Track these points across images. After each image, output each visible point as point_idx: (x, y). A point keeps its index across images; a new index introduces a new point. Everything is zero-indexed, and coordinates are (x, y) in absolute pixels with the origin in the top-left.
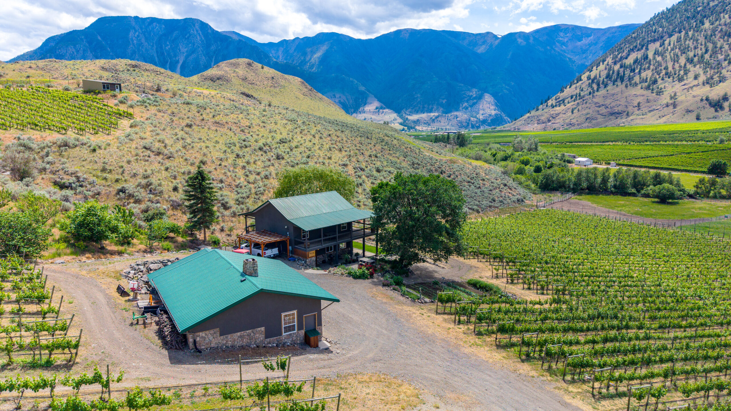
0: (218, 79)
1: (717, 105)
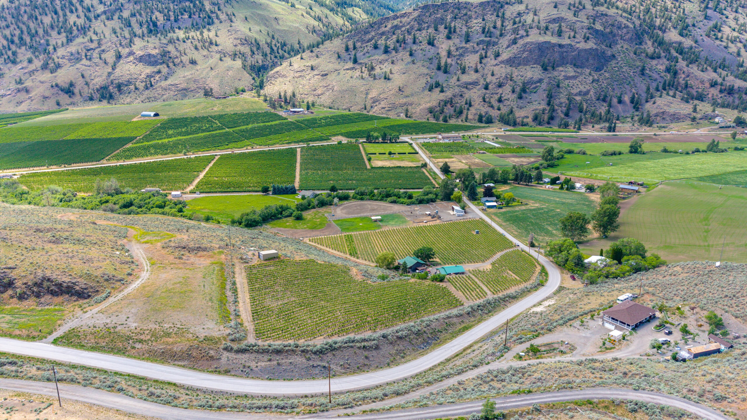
1: (69, 91)
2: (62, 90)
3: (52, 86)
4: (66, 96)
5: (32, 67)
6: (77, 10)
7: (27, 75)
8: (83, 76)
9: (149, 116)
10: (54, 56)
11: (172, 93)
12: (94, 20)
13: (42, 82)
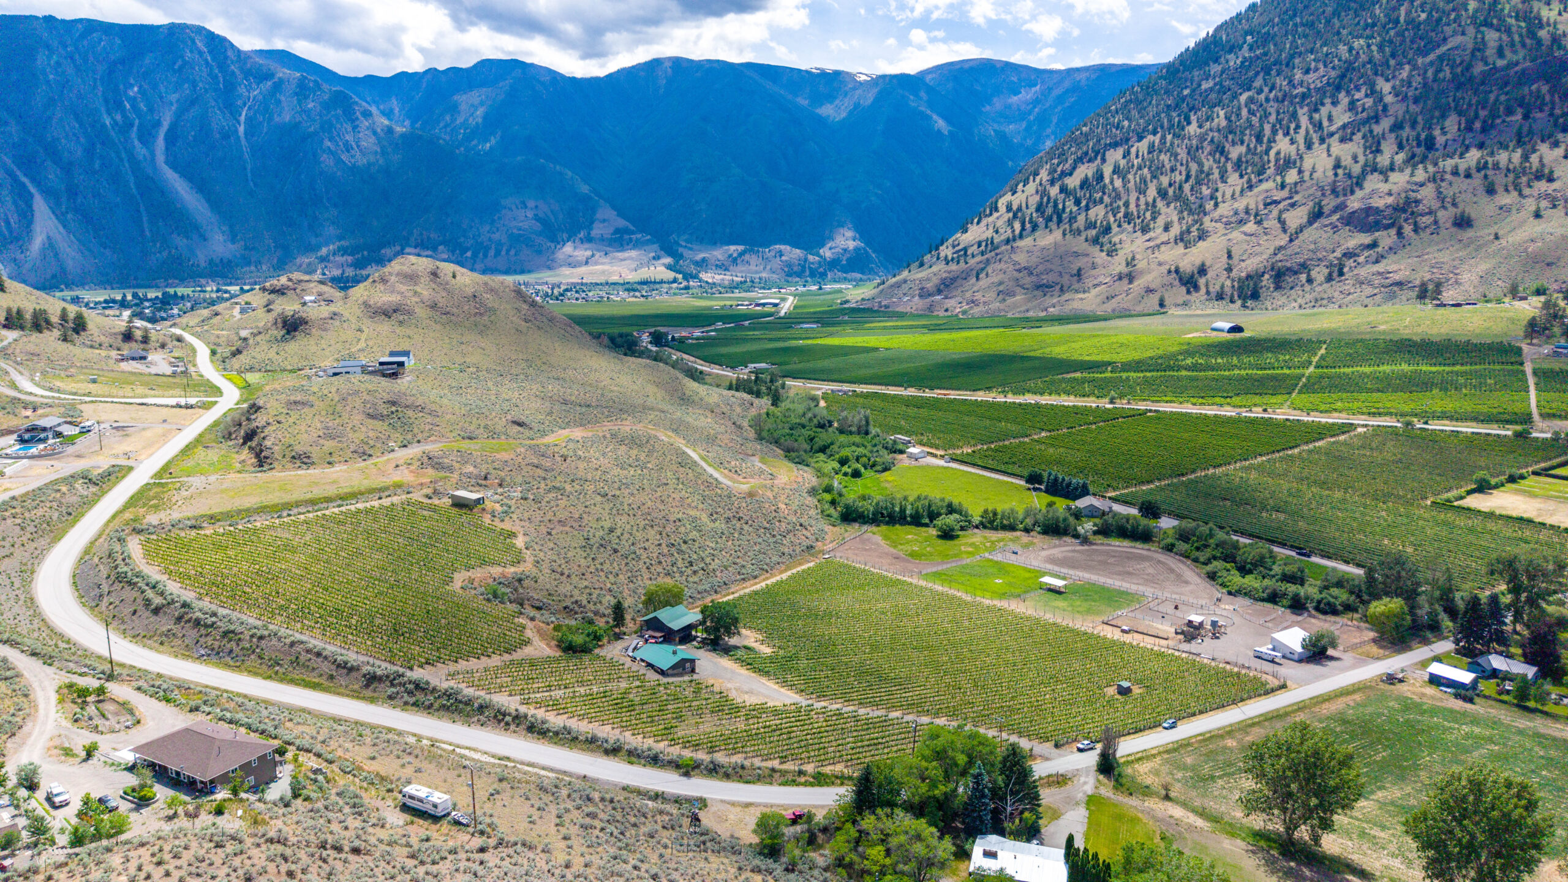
0: (395, 311)
1: (1190, 282)
2: (1181, 280)
3: (1169, 272)
4: (1184, 289)
5: (1164, 237)
6: (1298, 127)
7: (1150, 251)
8: (1230, 256)
9: (1222, 330)
10: (1207, 219)
11: (1369, 291)
12: (1316, 145)
13: (1160, 264)
